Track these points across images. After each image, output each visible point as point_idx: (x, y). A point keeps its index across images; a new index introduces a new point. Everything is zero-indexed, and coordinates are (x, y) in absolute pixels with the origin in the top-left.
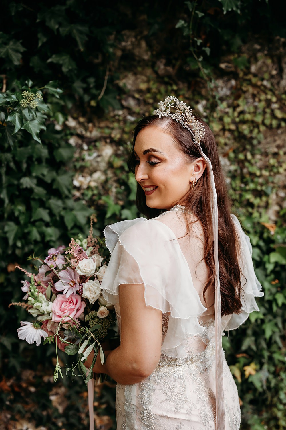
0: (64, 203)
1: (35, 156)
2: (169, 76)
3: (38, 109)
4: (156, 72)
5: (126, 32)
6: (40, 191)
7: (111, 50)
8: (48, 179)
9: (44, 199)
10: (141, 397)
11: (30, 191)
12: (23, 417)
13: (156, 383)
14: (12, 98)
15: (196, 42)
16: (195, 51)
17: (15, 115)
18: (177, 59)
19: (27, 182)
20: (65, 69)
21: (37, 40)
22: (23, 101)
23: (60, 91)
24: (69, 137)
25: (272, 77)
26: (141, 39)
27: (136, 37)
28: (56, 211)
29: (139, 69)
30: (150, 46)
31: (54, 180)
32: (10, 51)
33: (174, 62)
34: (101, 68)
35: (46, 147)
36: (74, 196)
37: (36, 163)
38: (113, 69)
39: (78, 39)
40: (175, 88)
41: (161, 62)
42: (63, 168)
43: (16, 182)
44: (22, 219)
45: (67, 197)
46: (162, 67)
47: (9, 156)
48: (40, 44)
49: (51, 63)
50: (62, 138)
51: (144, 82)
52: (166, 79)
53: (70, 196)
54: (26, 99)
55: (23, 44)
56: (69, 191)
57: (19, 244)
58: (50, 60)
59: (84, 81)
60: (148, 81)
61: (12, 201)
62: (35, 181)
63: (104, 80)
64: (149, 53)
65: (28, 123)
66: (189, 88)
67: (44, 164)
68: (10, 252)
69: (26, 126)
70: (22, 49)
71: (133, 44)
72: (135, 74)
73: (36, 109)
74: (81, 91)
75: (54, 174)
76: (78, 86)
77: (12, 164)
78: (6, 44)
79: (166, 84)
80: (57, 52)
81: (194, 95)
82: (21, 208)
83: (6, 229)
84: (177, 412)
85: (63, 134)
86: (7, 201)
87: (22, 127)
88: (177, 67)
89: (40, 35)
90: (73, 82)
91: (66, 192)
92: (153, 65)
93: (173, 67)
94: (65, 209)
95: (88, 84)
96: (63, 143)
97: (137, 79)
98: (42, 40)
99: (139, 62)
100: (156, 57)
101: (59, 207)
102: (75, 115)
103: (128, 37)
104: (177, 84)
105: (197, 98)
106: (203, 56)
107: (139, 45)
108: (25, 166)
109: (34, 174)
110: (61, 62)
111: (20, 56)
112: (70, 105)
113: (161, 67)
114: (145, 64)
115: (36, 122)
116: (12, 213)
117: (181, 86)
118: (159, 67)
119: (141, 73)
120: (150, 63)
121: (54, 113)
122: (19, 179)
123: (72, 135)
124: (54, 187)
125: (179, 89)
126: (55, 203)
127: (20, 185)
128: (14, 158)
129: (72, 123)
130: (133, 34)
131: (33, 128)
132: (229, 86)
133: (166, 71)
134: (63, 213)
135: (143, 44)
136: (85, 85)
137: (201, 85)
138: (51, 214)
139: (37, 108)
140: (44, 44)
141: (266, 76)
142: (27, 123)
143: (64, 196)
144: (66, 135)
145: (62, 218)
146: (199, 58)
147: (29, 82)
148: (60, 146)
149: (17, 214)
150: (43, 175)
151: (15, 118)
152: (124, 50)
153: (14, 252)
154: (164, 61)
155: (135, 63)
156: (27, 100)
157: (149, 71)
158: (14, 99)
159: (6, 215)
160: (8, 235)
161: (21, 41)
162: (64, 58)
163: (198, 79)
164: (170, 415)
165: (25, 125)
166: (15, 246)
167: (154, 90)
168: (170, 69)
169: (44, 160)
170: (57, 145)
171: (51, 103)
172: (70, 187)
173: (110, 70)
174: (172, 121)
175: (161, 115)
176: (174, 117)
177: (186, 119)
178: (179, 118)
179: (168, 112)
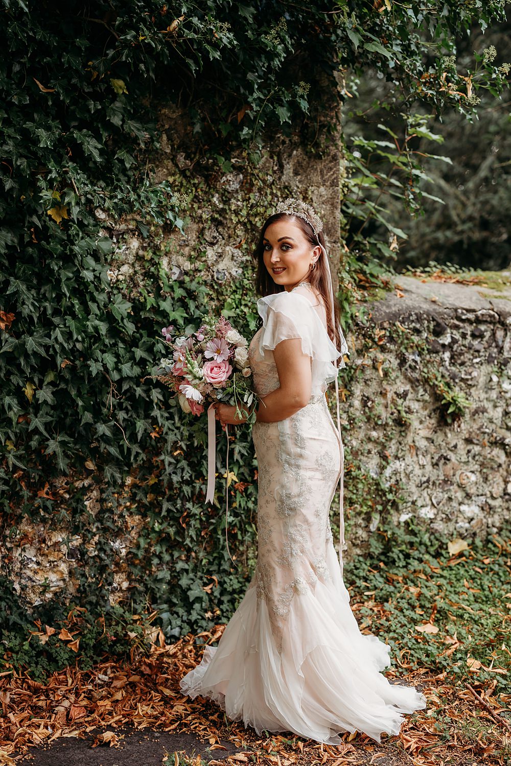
10: (294, 427)
13: (303, 416)
25: (274, 172)
26: (163, 132)
30: (170, 140)
64: (170, 147)
84: (320, 435)
99: (162, 155)
113: (181, 159)
114: (167, 157)
120: (171, 157)
132: (238, 180)
135: (165, 137)
141: (270, 172)
157: (170, 164)
164: (316, 437)
174: (298, 217)
175: (287, 212)
176: (298, 214)
177: (309, 216)
178: (303, 215)
179: (291, 211)
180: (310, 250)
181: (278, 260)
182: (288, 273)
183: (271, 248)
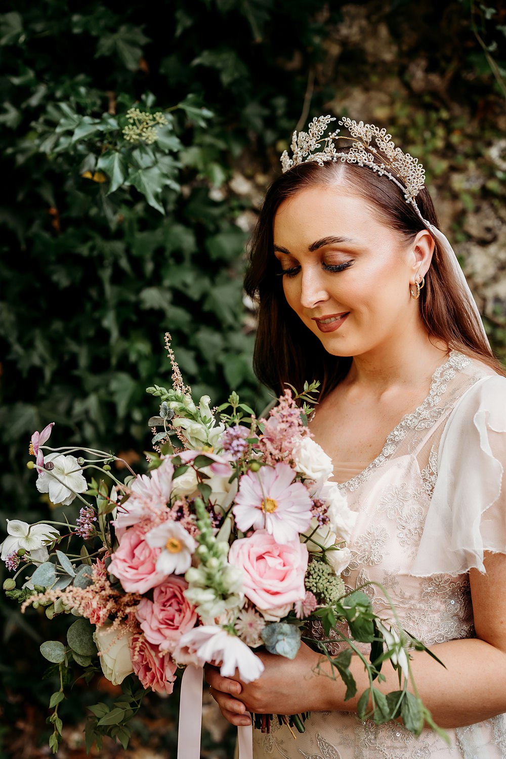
0: (225, 339)
1: (169, 248)
2: (434, 94)
3: (160, 145)
4: (407, 85)
5: (350, 9)
6: (178, 315)
7: (317, 40)
8: (194, 293)
9: (186, 330)
11: (159, 314)
12: (146, 745)
14: (107, 123)
15: (484, 12)
16: (480, 33)
17: (113, 158)
18: (448, 60)
19: (152, 297)
20: (226, 79)
21: (174, 23)
22: (129, 128)
23: (207, 113)
24: (237, 213)
26: (379, 21)
27: (368, 17)
28: (209, 354)
29: (375, 79)
30: (396, 35)
31: (205, 296)
32: (121, 45)
33: (443, 64)
34: (299, 79)
35: (190, 231)
36: (244, 326)
37: (171, 262)
38: (322, 80)
39: (252, 20)
40: (444, 115)
41: (418, 65)
42: (224, 273)
43: (132, 298)
44: (144, 369)
45: (231, 328)
46: (419, 74)
47: (119, 246)
48: (179, 31)
49: (200, 66)
50: (223, 216)
51: (382, 104)
52: (427, 99)
53: (237, 325)
54: (134, 124)
55: (146, 33)
56: (235, 316)
57: (137, 416)
58: (197, 61)
59: (266, 103)
60: (392, 103)
61: (124, 333)
62: (168, 296)
63: (302, 100)
64: (395, 49)
65: (139, 175)
66: (473, 114)
67: (187, 263)
68: (119, 430)
69: (135, 179)
70: (143, 40)
71: (362, 31)
72: (366, 89)
73: (154, 146)
74: (258, 123)
75: (206, 283)
76: (253, 112)
77: (124, 263)
78: (113, 30)
79: (428, 108)
80: (212, 45)
81: (482, 128)
82: (142, 347)
83: (114, 385)
85: (224, 208)
86: (115, 334)
87: (125, 179)
88: (449, 74)
89: (179, 14)
90: (243, 105)
91: (229, 319)
92: (402, 72)
93: (442, 74)
94: (226, 350)
95: (273, 109)
96: (225, 225)
97: (369, 99)
98: (184, 22)
99: (374, 66)
100: (408, 55)
101: (214, 346)
102: (249, 171)
103: (353, 18)
104: (448, 109)
105: (488, 135)
106: (497, 42)
107: (375, 33)
108: (149, 267)
109: (167, 282)
110: (219, 65)
111: (139, 53)
112: (237, 150)
114: (385, 70)
115: (155, 171)
116: (124, 357)
117: (457, 110)
118: (413, 76)
119: (379, 88)
120: (396, 69)
121: (206, 164)
122: (138, 291)
123: (242, 208)
124: (207, 307)
125: (453, 118)
126: (208, 339)
127: (139, 303)
128: (128, 251)
129: (241, 186)
130: (363, 11)
131: (148, 184)
133: (428, 82)
134: (222, 358)
135: (383, 31)
136: (266, 112)
137: (498, 110)
138: (200, 360)
139: (156, 143)
140: (186, 32)
142: (137, 174)
143: (224, 326)
144: (232, 209)
145: (220, 367)
146: (488, 44)
147: (147, 96)
148: (218, 231)
149: (133, 357)
150: (185, 285)
151: (113, 162)
152: (344, 43)
153: (127, 431)
154: (423, 63)
155: (367, 68)
156: (138, 128)
157: (393, 84)
158: (111, 125)
159: (114, 361)
160: (116, 398)
161: (143, 26)
162: (225, 56)
163: (492, 98)
165: (132, 177)
166: (129, 419)
167: (403, 120)
168: (435, 79)
169: (187, 258)
170: (211, 227)
171: (200, 145)
172: (238, 310)
173: (316, 83)
174: (353, 166)
175: (320, 158)
176: (351, 156)
177: (380, 157)
178: (363, 158)
179: (330, 152)
180: (403, 247)
181: (323, 296)
182: (358, 322)
183: (296, 270)
